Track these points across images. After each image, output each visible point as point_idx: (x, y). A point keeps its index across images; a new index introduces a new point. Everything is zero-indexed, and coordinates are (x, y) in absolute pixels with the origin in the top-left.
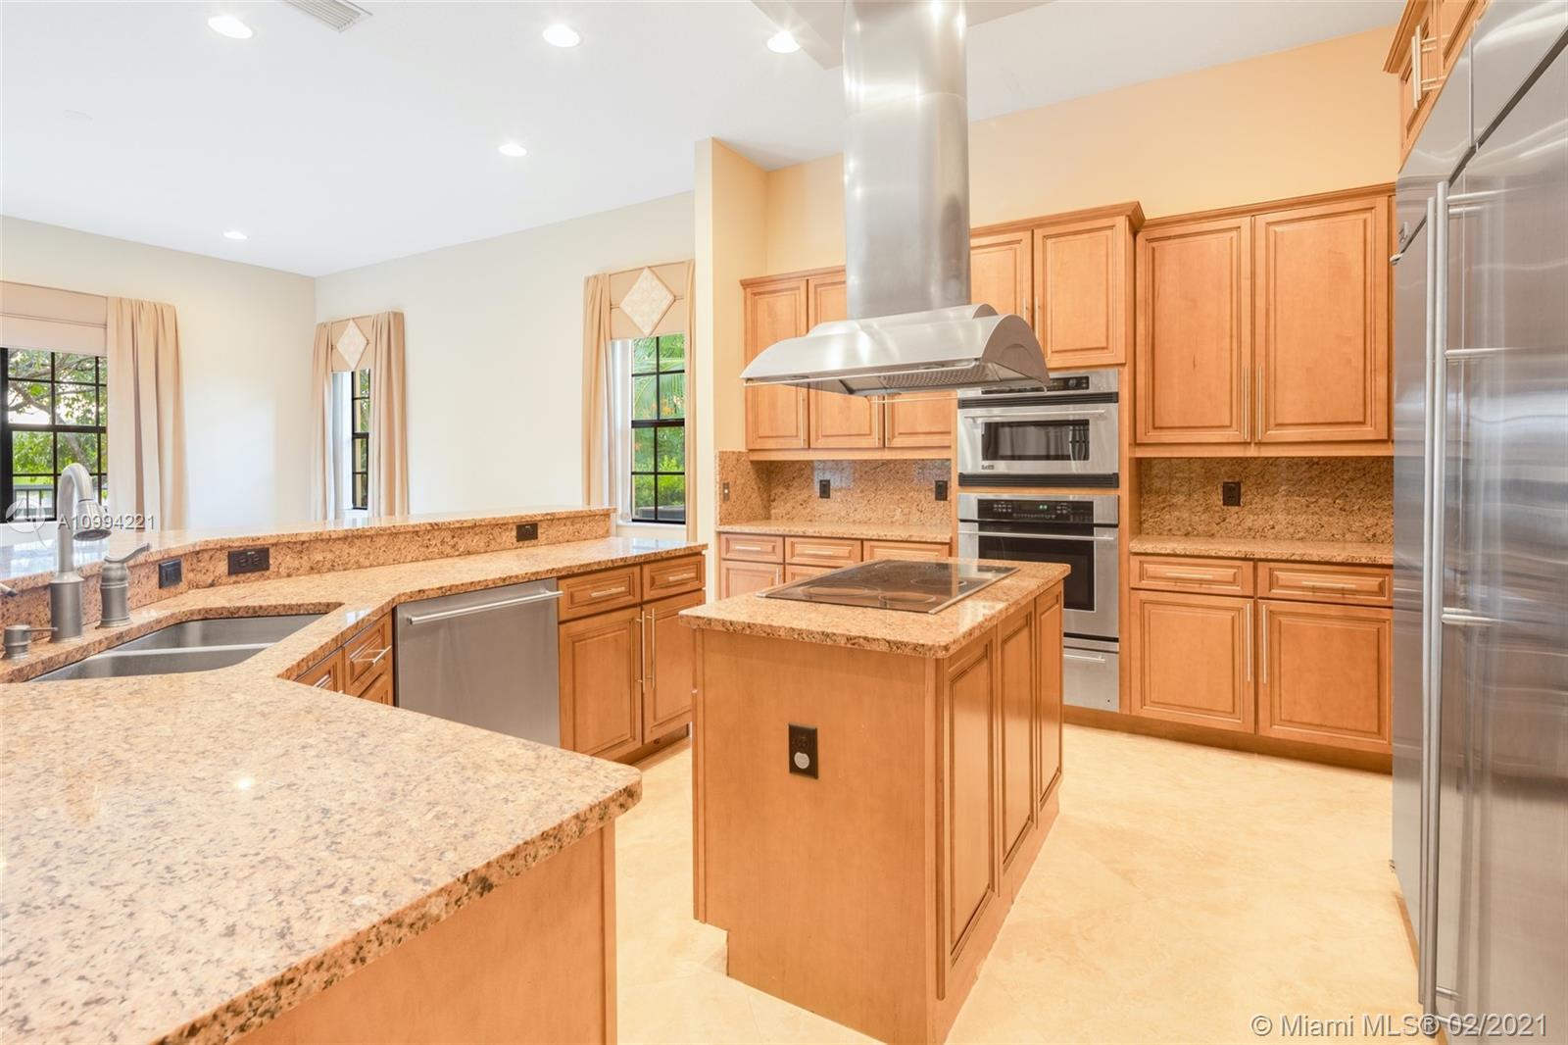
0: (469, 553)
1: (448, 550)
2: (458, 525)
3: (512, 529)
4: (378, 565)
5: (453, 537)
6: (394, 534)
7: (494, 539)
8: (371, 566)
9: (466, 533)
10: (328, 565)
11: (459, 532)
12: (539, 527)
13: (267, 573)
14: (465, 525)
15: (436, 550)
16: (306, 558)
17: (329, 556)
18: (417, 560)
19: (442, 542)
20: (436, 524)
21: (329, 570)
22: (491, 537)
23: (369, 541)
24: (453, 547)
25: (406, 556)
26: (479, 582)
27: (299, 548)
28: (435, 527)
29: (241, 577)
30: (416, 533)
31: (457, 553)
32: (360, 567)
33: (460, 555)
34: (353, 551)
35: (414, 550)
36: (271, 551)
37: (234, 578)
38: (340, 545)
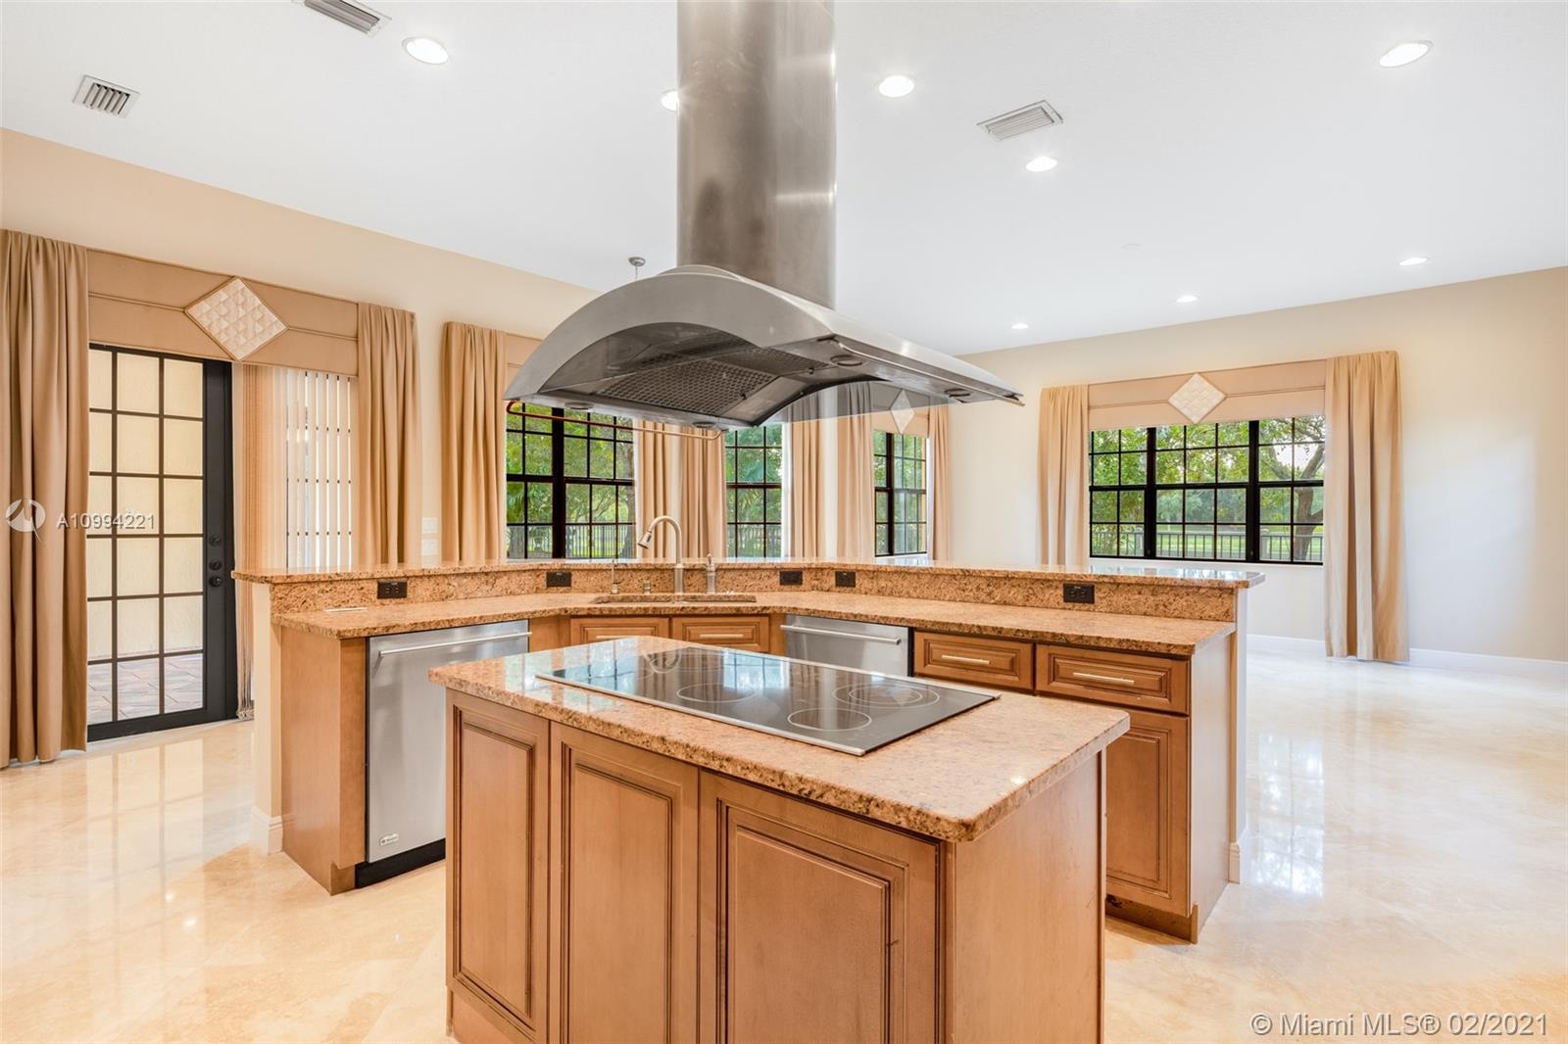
0: (1005, 603)
1: (983, 597)
2: (989, 574)
3: (1057, 588)
4: (923, 598)
5: (989, 585)
6: (935, 575)
7: (1034, 594)
8: (918, 597)
9: (1002, 583)
10: (889, 591)
11: (994, 581)
12: (1096, 591)
13: (854, 589)
14: (996, 575)
15: (971, 594)
16: (875, 583)
17: (889, 584)
18: (954, 600)
19: (978, 588)
20: (968, 571)
21: (889, 595)
22: (1031, 592)
23: (916, 577)
24: (989, 594)
25: (945, 595)
26: (835, 613)
27: (871, 575)
28: (967, 574)
29: (843, 589)
30: (954, 576)
31: (993, 601)
32: (910, 597)
33: (995, 604)
34: (905, 584)
35: (951, 590)
36: (857, 574)
37: (838, 589)
38: (895, 577)
